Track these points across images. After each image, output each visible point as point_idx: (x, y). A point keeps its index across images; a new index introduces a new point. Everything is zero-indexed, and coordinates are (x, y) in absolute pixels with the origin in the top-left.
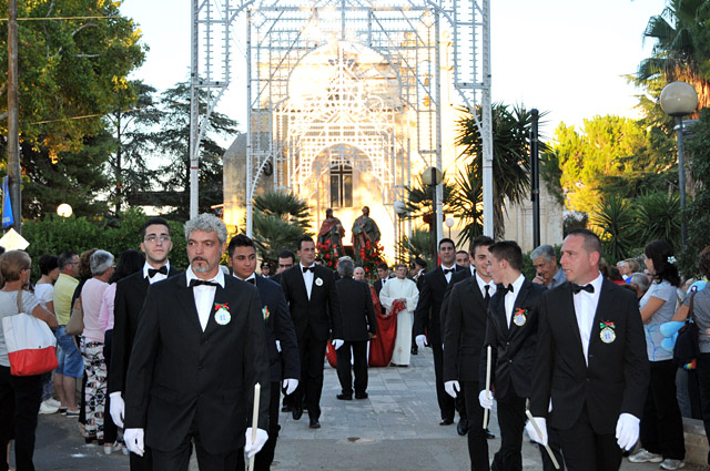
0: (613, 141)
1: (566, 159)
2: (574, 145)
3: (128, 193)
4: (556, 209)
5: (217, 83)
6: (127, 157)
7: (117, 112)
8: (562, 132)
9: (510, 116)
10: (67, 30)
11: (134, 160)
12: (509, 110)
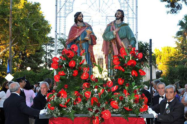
0: (169, 52)
1: (157, 57)
2: (159, 53)
3: (49, 65)
4: (154, 69)
5: (62, 34)
6: (48, 56)
7: (46, 45)
8: (156, 50)
9: (143, 44)
10: (31, 23)
11: (50, 56)
12: (143, 43)
